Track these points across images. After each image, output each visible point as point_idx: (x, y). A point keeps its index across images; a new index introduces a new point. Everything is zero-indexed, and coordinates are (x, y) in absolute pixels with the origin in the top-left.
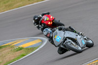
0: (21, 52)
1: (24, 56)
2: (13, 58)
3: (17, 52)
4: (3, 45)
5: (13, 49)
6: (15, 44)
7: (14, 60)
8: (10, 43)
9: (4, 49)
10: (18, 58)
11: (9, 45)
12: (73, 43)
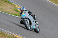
0: (16, 13)
1: (16, 15)
2: (10, 12)
3: (15, 11)
4: (12, 3)
5: (14, 8)
6: (17, 7)
7: (10, 13)
8: (15, 5)
9: (10, 4)
10: (13, 14)
11: (14, 5)
12: (29, 23)
